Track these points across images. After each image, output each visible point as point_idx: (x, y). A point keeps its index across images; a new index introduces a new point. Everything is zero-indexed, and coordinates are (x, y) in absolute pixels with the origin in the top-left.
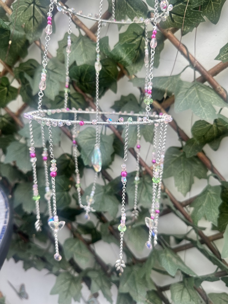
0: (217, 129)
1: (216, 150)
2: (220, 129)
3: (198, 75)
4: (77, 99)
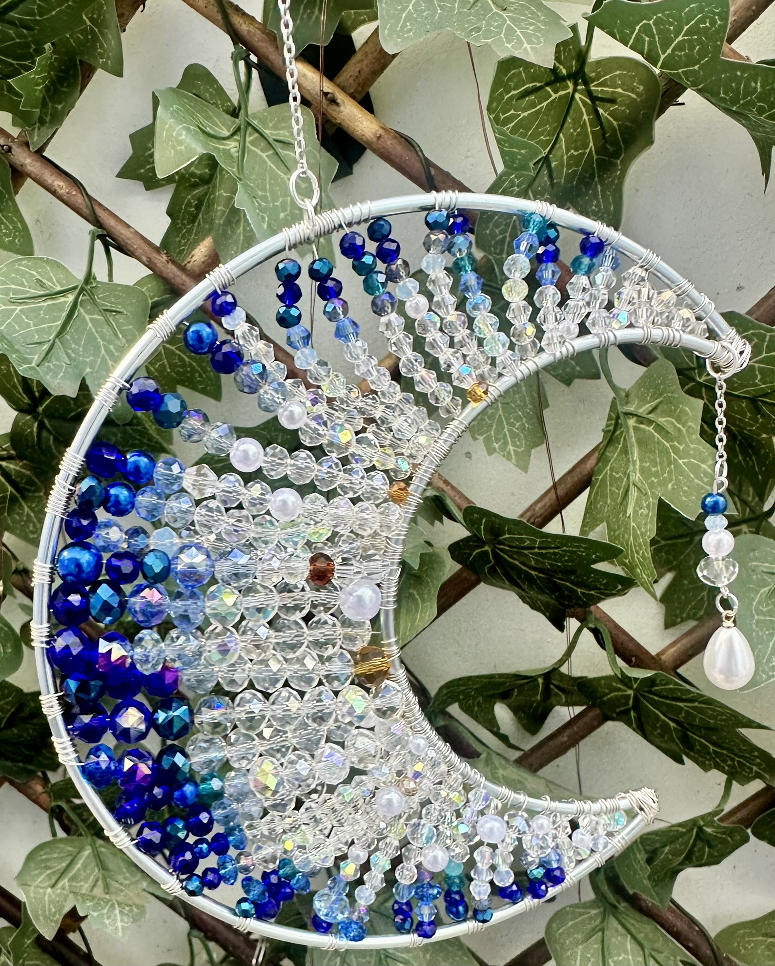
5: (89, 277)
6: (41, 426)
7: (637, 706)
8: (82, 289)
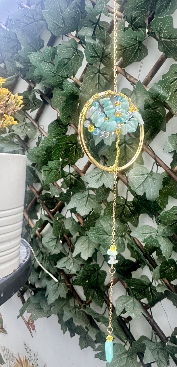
6: (138, 201)
8: (150, 174)
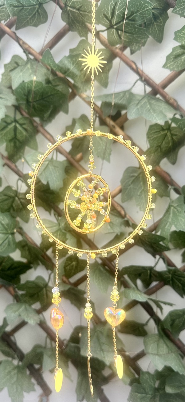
0: (172, 139)
1: (174, 163)
2: (175, 139)
3: (149, 89)
4: (24, 124)
5: (52, 158)
7: (172, 280)
